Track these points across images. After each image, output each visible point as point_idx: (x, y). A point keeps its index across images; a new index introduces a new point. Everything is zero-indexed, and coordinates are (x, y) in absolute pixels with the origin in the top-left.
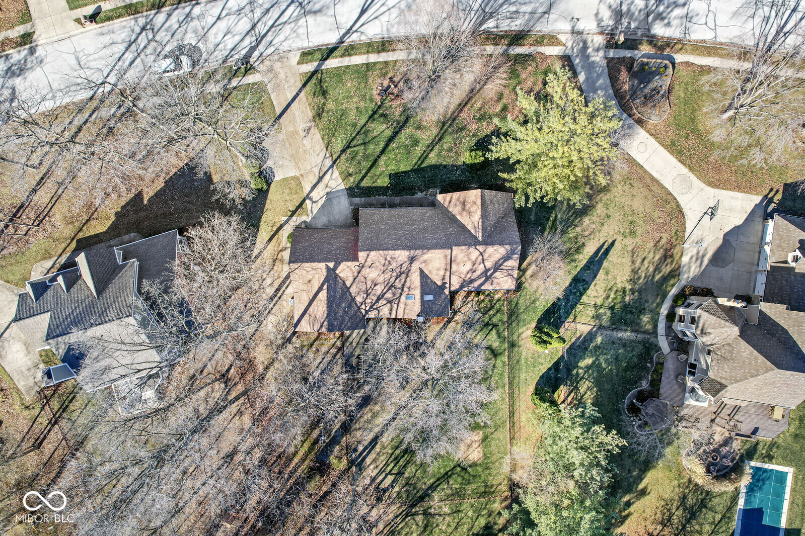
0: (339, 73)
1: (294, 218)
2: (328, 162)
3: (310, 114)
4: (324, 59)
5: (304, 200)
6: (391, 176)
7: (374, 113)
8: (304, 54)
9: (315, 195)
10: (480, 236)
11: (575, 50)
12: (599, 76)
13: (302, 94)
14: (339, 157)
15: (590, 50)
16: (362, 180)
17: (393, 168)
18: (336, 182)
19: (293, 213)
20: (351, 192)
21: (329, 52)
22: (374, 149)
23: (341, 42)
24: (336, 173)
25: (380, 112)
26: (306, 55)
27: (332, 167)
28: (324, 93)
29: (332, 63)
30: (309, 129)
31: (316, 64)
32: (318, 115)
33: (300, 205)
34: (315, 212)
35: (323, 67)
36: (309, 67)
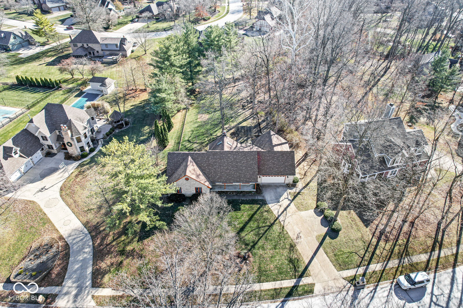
0: (281, 275)
1: (297, 191)
2: (281, 218)
3: (298, 247)
4: (295, 287)
5: (293, 200)
6: (240, 209)
7: (253, 247)
8: (311, 291)
9: (287, 202)
10: (190, 158)
11: (86, 292)
12: (76, 271)
13: (307, 262)
14: (275, 221)
15: (74, 293)
16: (259, 208)
17: (239, 214)
18: (275, 208)
19: (299, 193)
20: (264, 203)
21: (292, 293)
22: (253, 224)
23: (284, 302)
24: (275, 213)
25: (249, 247)
26: (309, 291)
27: (279, 216)
28: (291, 261)
29: (289, 283)
30: (297, 238)
31: (301, 283)
32: (292, 247)
33: (295, 197)
34: (286, 194)
35: (295, 280)
36: (305, 281)
